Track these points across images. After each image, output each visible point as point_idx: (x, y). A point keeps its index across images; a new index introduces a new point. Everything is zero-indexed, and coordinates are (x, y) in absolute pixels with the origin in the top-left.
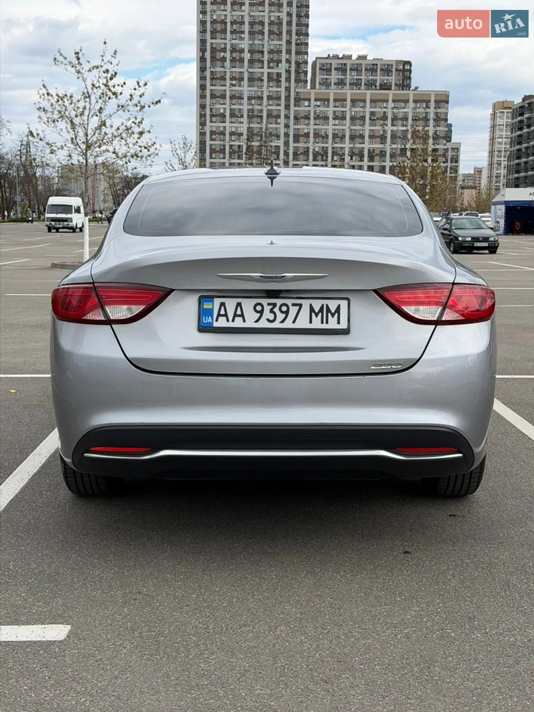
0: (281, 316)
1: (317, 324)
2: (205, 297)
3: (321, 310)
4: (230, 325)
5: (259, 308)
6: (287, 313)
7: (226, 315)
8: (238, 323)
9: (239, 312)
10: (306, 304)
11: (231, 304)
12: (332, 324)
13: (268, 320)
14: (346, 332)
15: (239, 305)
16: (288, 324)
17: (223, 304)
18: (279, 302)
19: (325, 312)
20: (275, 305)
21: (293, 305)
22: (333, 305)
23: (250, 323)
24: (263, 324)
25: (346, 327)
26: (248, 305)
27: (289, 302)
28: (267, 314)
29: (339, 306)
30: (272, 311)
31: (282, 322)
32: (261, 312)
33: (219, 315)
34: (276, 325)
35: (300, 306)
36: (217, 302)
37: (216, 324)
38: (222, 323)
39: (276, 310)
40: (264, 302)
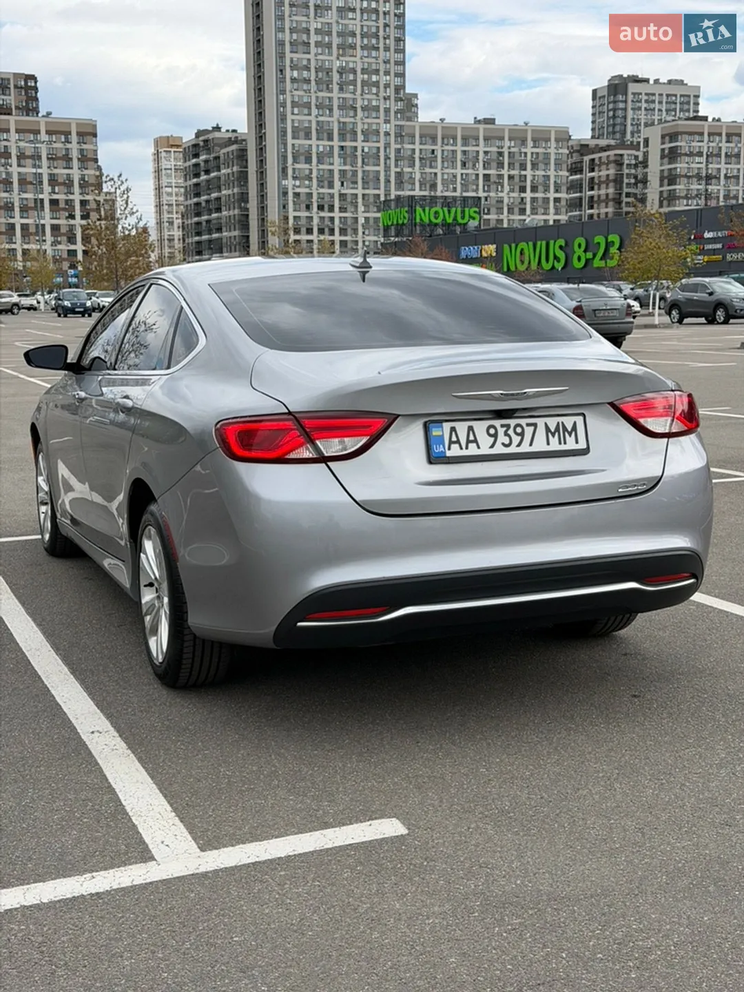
0: (516, 439)
1: (555, 445)
2: (430, 423)
3: (557, 429)
4: (465, 453)
5: (492, 431)
6: (522, 435)
7: (458, 442)
8: (472, 450)
9: (472, 438)
10: (540, 422)
11: (462, 428)
12: (571, 444)
13: (503, 444)
14: (585, 452)
15: (471, 429)
16: (525, 448)
17: (453, 429)
18: (513, 422)
19: (561, 431)
20: (508, 426)
21: (528, 425)
22: (568, 422)
23: (486, 450)
24: (499, 449)
25: (585, 447)
26: (480, 427)
27: (523, 422)
28: (502, 438)
29: (575, 423)
30: (506, 434)
31: (519, 445)
32: (495, 436)
33: (451, 442)
34: (513, 449)
35: (535, 425)
36: (447, 426)
37: (449, 454)
38: (455, 451)
39: (511, 432)
40: (497, 423)
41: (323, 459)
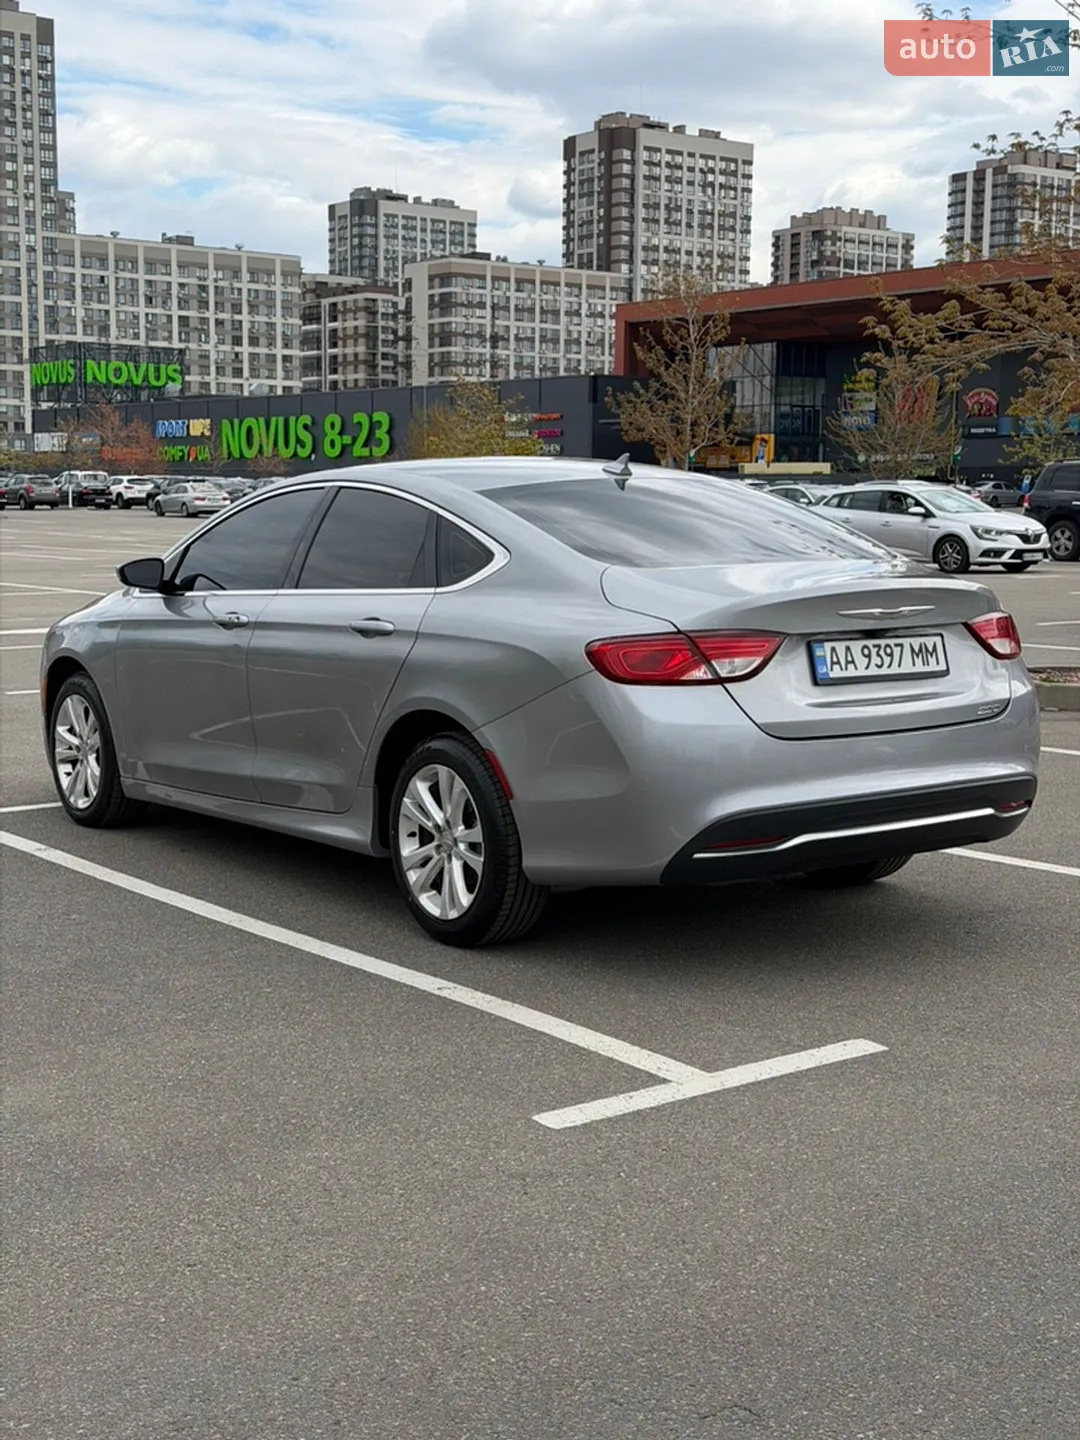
0: (887, 660)
1: (920, 668)
2: (810, 642)
3: (920, 650)
4: (845, 674)
5: (866, 652)
6: (891, 655)
7: (838, 663)
8: (851, 672)
9: (850, 659)
10: (906, 642)
11: (840, 647)
12: (933, 667)
13: (877, 665)
14: (946, 673)
15: (848, 649)
16: (894, 670)
17: (833, 649)
18: (883, 642)
19: (922, 652)
20: (879, 646)
21: (896, 645)
22: (929, 642)
23: (863, 671)
24: (873, 671)
25: (945, 668)
26: (856, 646)
27: (892, 642)
28: (876, 660)
29: (935, 644)
30: (878, 655)
31: (890, 666)
32: (869, 656)
33: (833, 663)
34: (884, 671)
35: (901, 645)
36: (828, 646)
37: (831, 675)
38: (836, 673)
39: (882, 652)
40: (870, 643)
41: (719, 681)
